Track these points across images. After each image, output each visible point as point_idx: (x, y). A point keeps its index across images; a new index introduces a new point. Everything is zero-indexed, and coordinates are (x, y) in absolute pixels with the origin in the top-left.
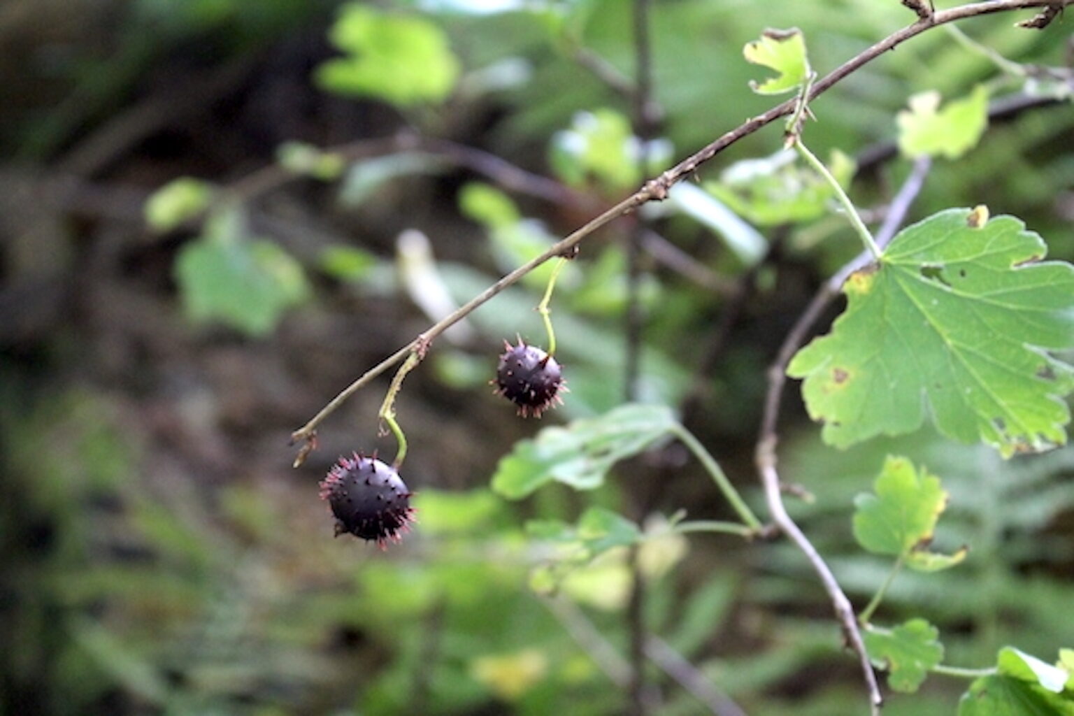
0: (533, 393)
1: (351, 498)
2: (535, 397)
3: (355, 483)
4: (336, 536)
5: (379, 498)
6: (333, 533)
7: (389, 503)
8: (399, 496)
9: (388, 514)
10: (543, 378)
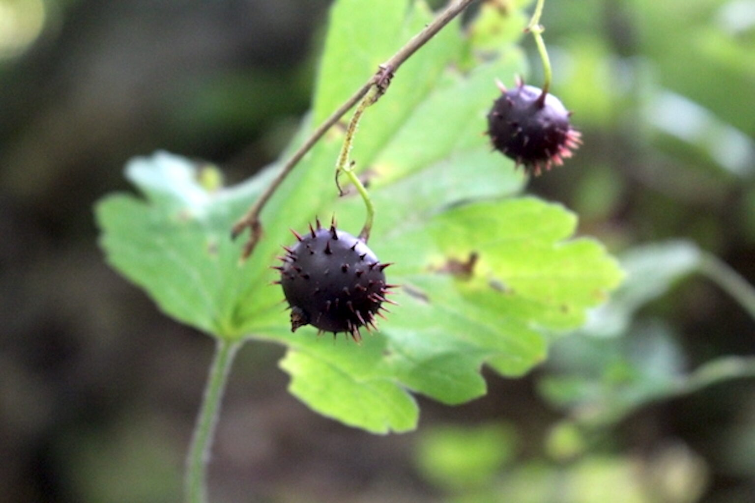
0: (526, 139)
1: (308, 273)
2: (529, 143)
3: (312, 253)
4: (293, 330)
5: (344, 269)
6: (289, 325)
7: (359, 274)
8: (371, 267)
9: (358, 289)
10: (540, 120)
